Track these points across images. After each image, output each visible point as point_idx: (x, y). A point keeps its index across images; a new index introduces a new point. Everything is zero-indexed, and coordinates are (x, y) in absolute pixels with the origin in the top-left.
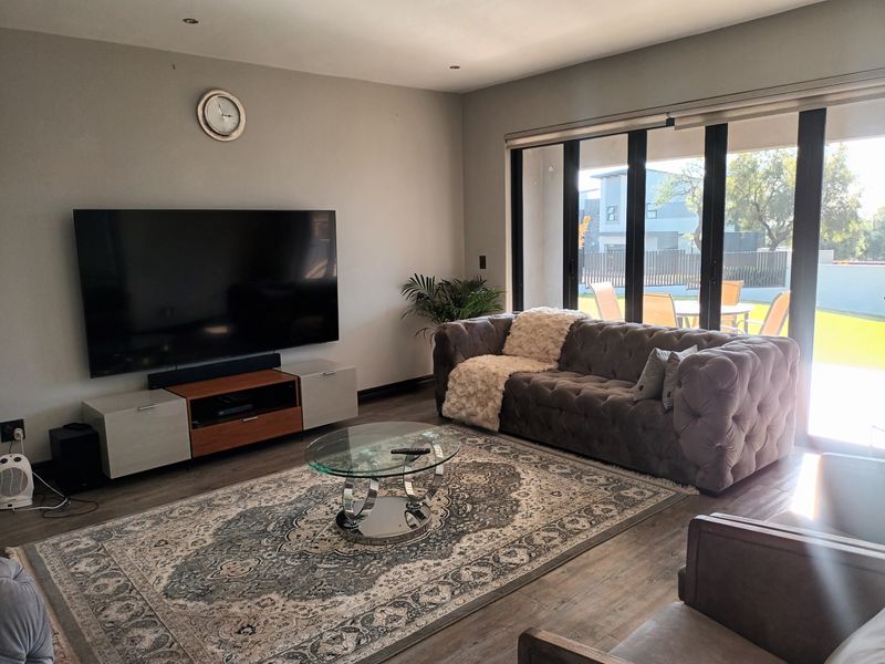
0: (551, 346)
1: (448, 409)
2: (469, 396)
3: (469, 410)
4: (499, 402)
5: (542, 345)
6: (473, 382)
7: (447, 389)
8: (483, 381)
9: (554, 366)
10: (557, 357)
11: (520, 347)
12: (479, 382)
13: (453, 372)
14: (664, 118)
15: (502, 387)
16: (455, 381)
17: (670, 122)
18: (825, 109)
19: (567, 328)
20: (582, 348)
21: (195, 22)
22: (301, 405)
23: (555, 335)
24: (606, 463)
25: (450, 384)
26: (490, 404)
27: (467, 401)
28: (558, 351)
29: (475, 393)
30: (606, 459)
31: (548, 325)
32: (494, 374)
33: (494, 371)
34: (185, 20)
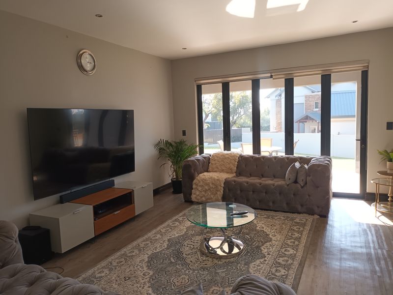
0: (232, 166)
1: (196, 198)
2: (206, 191)
3: (207, 197)
4: (222, 192)
5: (228, 166)
6: (208, 184)
7: (192, 189)
8: (213, 183)
9: (235, 175)
10: (235, 171)
11: (217, 168)
12: (211, 184)
13: (194, 181)
14: (269, 75)
15: (223, 185)
16: (197, 185)
17: (271, 77)
18: (330, 75)
19: (237, 158)
20: (245, 166)
21: (101, 16)
22: (134, 203)
23: (233, 162)
24: (276, 211)
25: (194, 186)
26: (218, 193)
27: (205, 193)
28: (235, 168)
29: (209, 189)
30: (276, 210)
31: (228, 158)
32: (218, 180)
33: (217, 178)
34: (96, 15)
